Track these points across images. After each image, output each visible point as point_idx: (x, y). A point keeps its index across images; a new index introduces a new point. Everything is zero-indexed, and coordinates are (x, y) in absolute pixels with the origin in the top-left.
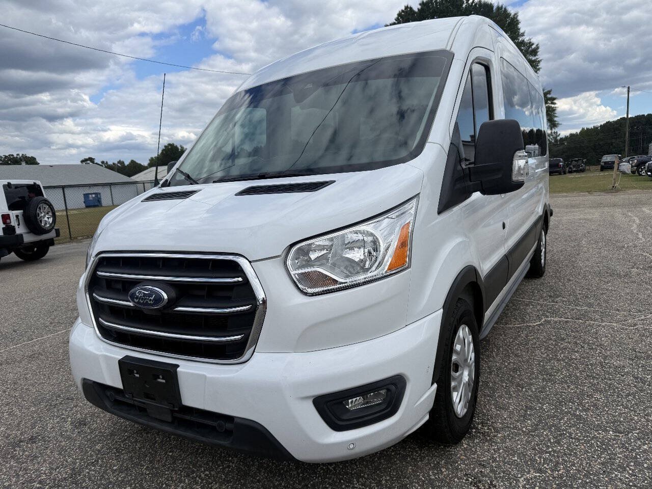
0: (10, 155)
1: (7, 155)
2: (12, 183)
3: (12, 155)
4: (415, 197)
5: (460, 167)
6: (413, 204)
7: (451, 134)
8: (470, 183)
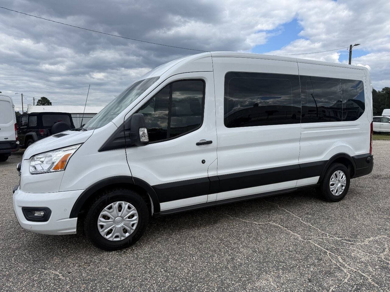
4: (79, 144)
5: (123, 133)
6: (78, 146)
7: (126, 119)
8: (129, 140)
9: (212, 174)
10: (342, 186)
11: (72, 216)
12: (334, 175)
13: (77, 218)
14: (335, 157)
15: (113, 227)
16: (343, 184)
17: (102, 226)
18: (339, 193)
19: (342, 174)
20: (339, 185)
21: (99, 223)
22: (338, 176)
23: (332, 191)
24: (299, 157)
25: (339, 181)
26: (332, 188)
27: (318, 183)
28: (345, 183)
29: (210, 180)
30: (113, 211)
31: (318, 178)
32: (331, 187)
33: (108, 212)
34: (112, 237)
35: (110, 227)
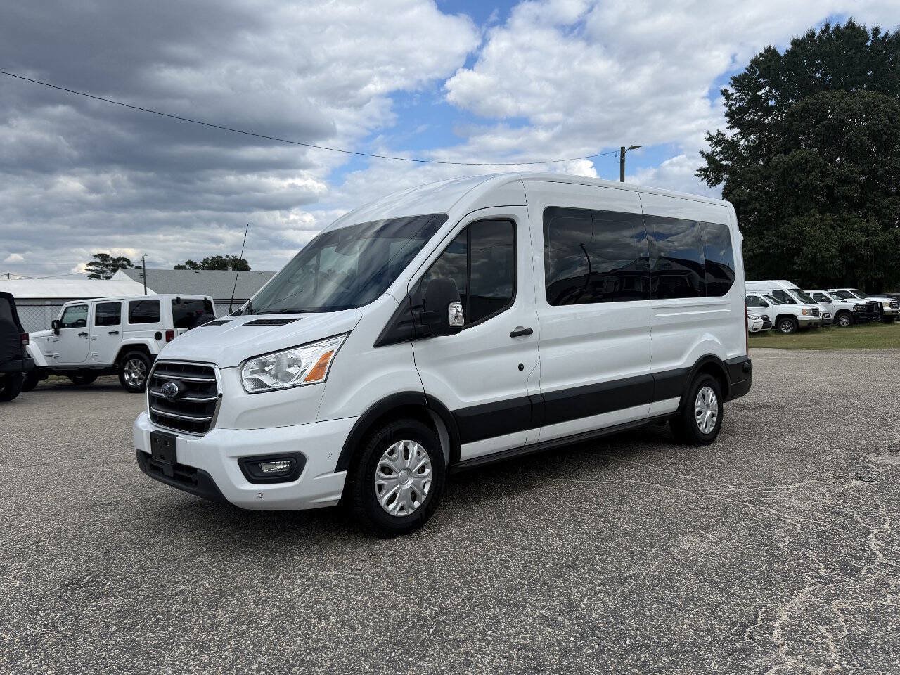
0: (218, 257)
1: (215, 256)
2: (181, 298)
3: (221, 257)
4: (342, 334)
5: (409, 313)
6: (341, 339)
7: (410, 288)
8: (420, 326)
9: (533, 390)
10: (713, 415)
11: (338, 469)
12: (699, 396)
13: (345, 472)
14: (700, 361)
15: (396, 490)
16: (714, 412)
17: (381, 487)
18: (709, 429)
19: (711, 393)
20: (709, 413)
21: (378, 482)
22: (706, 396)
23: (699, 424)
24: (651, 361)
25: (708, 406)
26: (699, 419)
27: (678, 409)
28: (717, 409)
29: (531, 402)
30: (397, 458)
31: (678, 399)
32: (698, 417)
33: (390, 459)
34: (395, 508)
35: (392, 489)
